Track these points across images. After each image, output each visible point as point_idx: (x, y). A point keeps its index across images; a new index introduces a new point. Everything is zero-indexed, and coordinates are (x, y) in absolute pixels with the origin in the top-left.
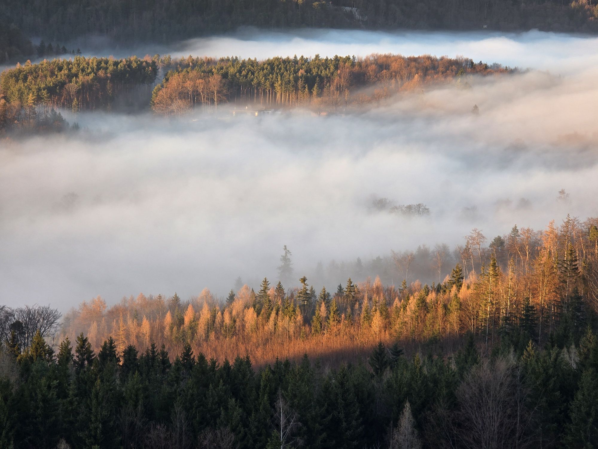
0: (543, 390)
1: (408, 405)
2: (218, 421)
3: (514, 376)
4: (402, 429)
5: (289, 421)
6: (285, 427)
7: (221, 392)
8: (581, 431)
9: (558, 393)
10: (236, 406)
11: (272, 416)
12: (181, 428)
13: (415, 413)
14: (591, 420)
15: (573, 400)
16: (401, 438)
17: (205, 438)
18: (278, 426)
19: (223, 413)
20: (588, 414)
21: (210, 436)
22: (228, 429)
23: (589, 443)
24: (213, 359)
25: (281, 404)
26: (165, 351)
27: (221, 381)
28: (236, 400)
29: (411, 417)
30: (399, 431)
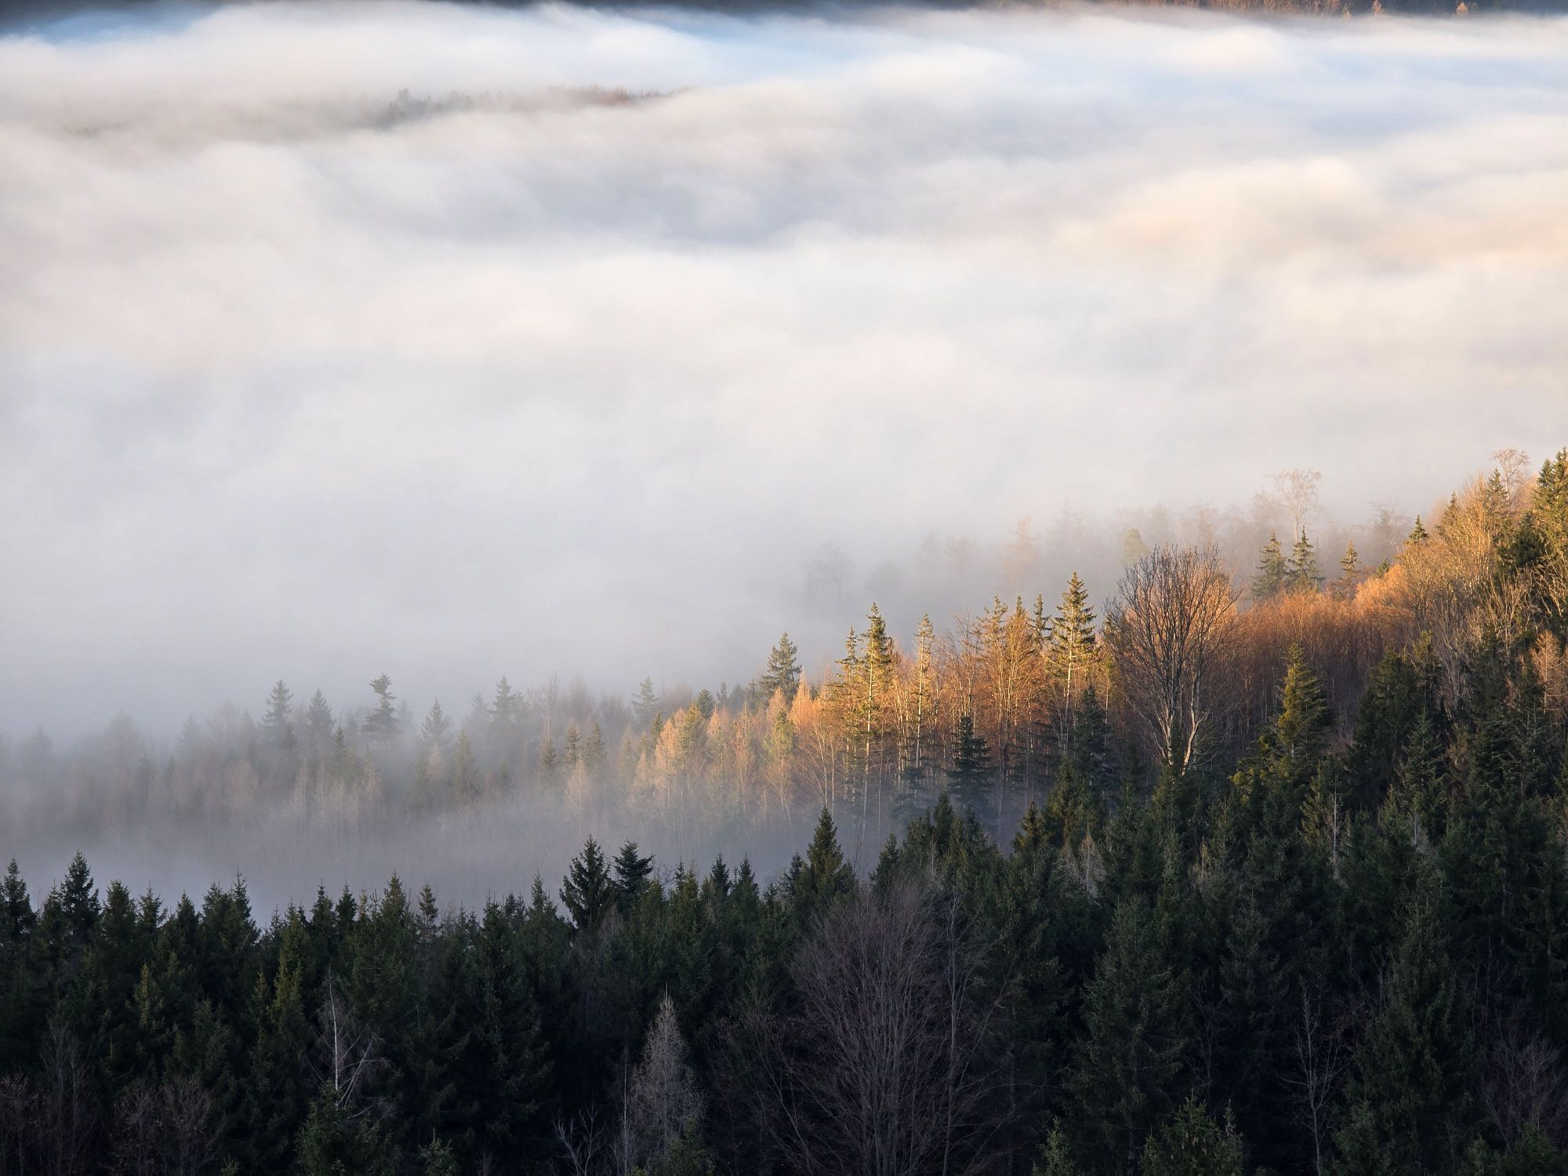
0: (1016, 956)
1: (667, 1004)
2: (167, 1061)
3: (942, 922)
4: (653, 1067)
5: (355, 1056)
6: (347, 1073)
7: (172, 985)
8: (1114, 1059)
9: (1053, 963)
10: (215, 1020)
11: (310, 1044)
12: (68, 1084)
13: (688, 1024)
14: (1139, 1028)
15: (1092, 978)
16: (651, 1091)
17: (133, 1107)
18: (327, 1070)
19: (179, 1039)
20: (1132, 1014)
21: (145, 1100)
22: (195, 1081)
23: (1134, 1089)
24: (149, 898)
25: (333, 1012)
26: (18, 880)
27: (173, 955)
28: (214, 1005)
29: (677, 1035)
30: (645, 1073)
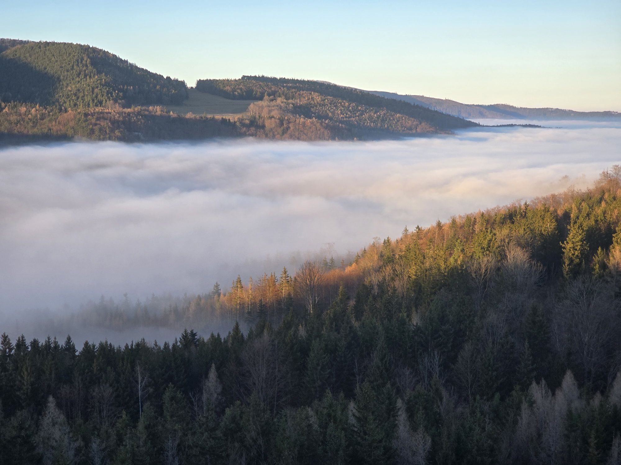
0: (291, 353)
1: (213, 365)
2: (101, 380)
3: (274, 345)
4: (210, 379)
5: (143, 378)
6: (142, 382)
7: (101, 363)
8: (314, 374)
9: (299, 354)
10: (112, 371)
11: (133, 376)
12: (79, 386)
13: (218, 369)
14: (319, 368)
15: (309, 357)
16: (210, 384)
17: (94, 391)
18: (137, 382)
19: (104, 376)
20: (318, 365)
21: (96, 389)
22: (108, 385)
23: (319, 381)
24: (93, 344)
25: (138, 368)
26: (56, 341)
27: (101, 357)
28: (111, 368)
29: (216, 372)
30: (208, 381)
